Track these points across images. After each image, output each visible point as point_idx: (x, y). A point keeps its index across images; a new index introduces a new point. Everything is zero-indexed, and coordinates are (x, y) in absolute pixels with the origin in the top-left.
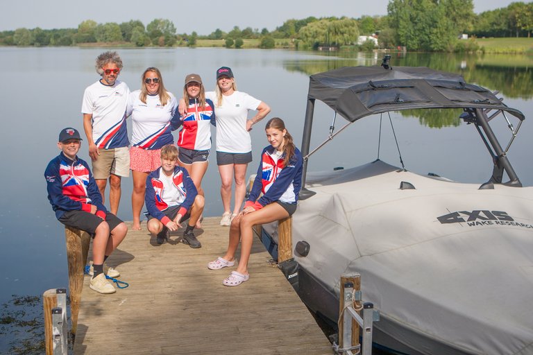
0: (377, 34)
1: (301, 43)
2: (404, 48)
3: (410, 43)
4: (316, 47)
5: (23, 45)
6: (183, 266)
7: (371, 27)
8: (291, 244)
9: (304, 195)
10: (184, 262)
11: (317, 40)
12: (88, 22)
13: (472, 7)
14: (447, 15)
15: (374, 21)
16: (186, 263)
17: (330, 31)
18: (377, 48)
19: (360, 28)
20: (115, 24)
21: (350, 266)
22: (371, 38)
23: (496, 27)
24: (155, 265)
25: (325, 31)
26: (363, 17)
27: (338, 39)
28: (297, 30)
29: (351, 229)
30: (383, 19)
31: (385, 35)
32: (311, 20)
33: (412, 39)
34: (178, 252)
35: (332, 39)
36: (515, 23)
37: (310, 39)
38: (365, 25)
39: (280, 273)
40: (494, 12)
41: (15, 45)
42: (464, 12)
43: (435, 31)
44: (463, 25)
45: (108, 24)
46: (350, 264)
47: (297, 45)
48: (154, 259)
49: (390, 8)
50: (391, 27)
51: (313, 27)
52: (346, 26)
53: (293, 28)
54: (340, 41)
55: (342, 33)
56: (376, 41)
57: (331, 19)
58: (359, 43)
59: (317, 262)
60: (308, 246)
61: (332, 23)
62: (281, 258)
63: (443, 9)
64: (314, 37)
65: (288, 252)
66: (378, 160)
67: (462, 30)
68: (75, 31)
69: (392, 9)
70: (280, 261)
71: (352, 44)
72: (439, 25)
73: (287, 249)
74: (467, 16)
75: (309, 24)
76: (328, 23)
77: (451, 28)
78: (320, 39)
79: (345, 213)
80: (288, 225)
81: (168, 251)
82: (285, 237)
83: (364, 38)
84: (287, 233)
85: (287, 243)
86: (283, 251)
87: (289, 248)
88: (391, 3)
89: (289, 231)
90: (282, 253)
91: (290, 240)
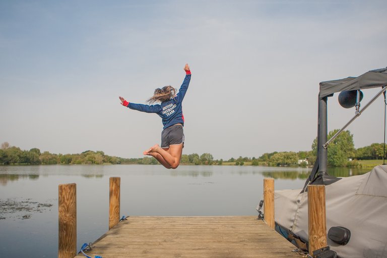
0: (307, 159)
1: (271, 163)
4: (278, 165)
5: (146, 164)
7: (304, 156)
8: (326, 228)
9: (329, 180)
10: (196, 248)
11: (278, 162)
13: (353, 145)
14: (341, 149)
15: (306, 153)
17: (285, 157)
18: (308, 165)
19: (299, 156)
20: (186, 155)
22: (304, 160)
23: (366, 155)
25: (283, 158)
26: (300, 152)
27: (289, 161)
28: (269, 158)
30: (309, 152)
31: (312, 159)
32: (275, 153)
34: (192, 239)
35: (286, 161)
36: (375, 153)
37: (275, 161)
38: (301, 155)
40: (365, 148)
41: (143, 164)
42: (350, 147)
43: (336, 157)
44: (349, 154)
47: (269, 165)
49: (313, 147)
50: (314, 155)
51: (276, 156)
52: (292, 155)
53: (267, 157)
54: (290, 162)
55: (291, 159)
56: (307, 162)
57: (285, 152)
58: (299, 163)
60: (348, 233)
62: (314, 246)
63: (339, 146)
64: (277, 161)
67: (349, 156)
71: (295, 163)
72: (338, 154)
73: (321, 234)
74: (351, 150)
75: (275, 155)
76: (284, 154)
77: (344, 155)
78: (280, 161)
80: (321, 204)
82: (318, 219)
83: (301, 161)
84: (320, 214)
85: (320, 227)
86: (316, 236)
87: (323, 233)
88: (313, 144)
89: (323, 211)
90: (315, 240)
91: (324, 222)
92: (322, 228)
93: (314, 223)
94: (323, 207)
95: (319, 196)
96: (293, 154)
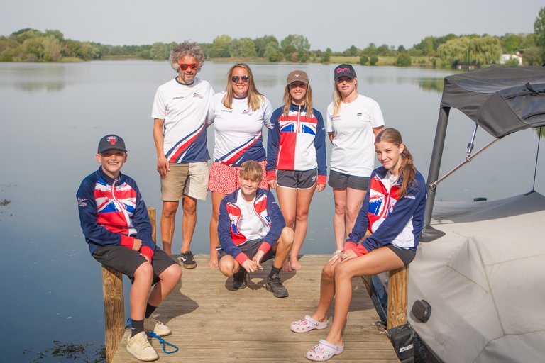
0: (522, 52)
1: (439, 61)
4: (455, 65)
5: (159, 59)
6: (258, 323)
7: (515, 45)
8: (406, 304)
9: (429, 235)
10: (261, 317)
11: (456, 58)
12: (223, 36)
15: (519, 39)
16: (264, 320)
17: (470, 49)
19: (503, 46)
20: (249, 39)
21: (487, 348)
22: (514, 56)
24: (222, 319)
25: (465, 49)
26: (507, 34)
27: (479, 57)
28: (435, 47)
29: (490, 290)
30: (529, 36)
31: (531, 54)
32: (451, 37)
34: (257, 302)
35: (473, 57)
37: (449, 57)
38: (509, 43)
39: (388, 343)
41: (152, 59)
45: (242, 39)
46: (487, 345)
47: (434, 64)
48: (222, 310)
49: (537, 25)
50: (538, 45)
51: (452, 44)
52: (488, 43)
53: (431, 46)
54: (481, 60)
55: (484, 52)
56: (521, 62)
57: (472, 36)
58: (502, 62)
59: (440, 334)
60: (430, 309)
61: (472, 40)
62: (391, 323)
64: (453, 55)
65: (401, 315)
66: (533, 191)
68: (210, 46)
69: (539, 26)
70: (389, 327)
71: (494, 63)
73: (400, 311)
75: (448, 42)
76: (469, 41)
78: (460, 57)
79: (484, 267)
80: (402, 278)
81: (244, 299)
82: (397, 294)
83: (507, 57)
84: (400, 289)
85: (400, 303)
86: (394, 313)
87: (402, 309)
88: (538, 20)
89: (404, 286)
90: (393, 316)
91: (404, 298)
92: (402, 304)
94: (404, 283)
96: (491, 42)
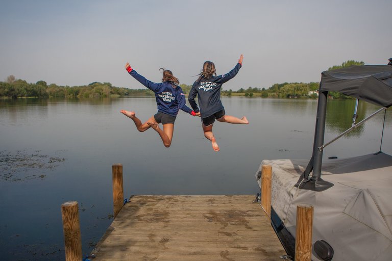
0: (318, 90)
1: (281, 95)
2: (332, 97)
3: (335, 95)
4: (288, 96)
7: (315, 87)
11: (289, 93)
15: (317, 84)
17: (295, 89)
18: (318, 97)
19: (310, 88)
22: (315, 92)
25: (293, 89)
26: (311, 83)
27: (299, 93)
28: (279, 89)
32: (286, 84)
33: (336, 93)
35: (296, 93)
37: (285, 93)
38: (312, 86)
47: (279, 96)
51: (287, 87)
52: (303, 86)
53: (277, 87)
54: (300, 94)
55: (301, 90)
56: (318, 94)
57: (296, 83)
58: (309, 95)
61: (296, 85)
64: (287, 92)
66: (380, 152)
71: (306, 95)
75: (285, 86)
76: (294, 85)
78: (290, 93)
79: (384, 217)
82: (305, 237)
83: (312, 93)
84: (307, 233)
85: (306, 244)
86: (302, 252)
87: (308, 249)
89: (310, 230)
90: (300, 255)
91: (309, 240)
92: (308, 245)
93: (301, 241)
95: (307, 217)
96: (304, 86)
